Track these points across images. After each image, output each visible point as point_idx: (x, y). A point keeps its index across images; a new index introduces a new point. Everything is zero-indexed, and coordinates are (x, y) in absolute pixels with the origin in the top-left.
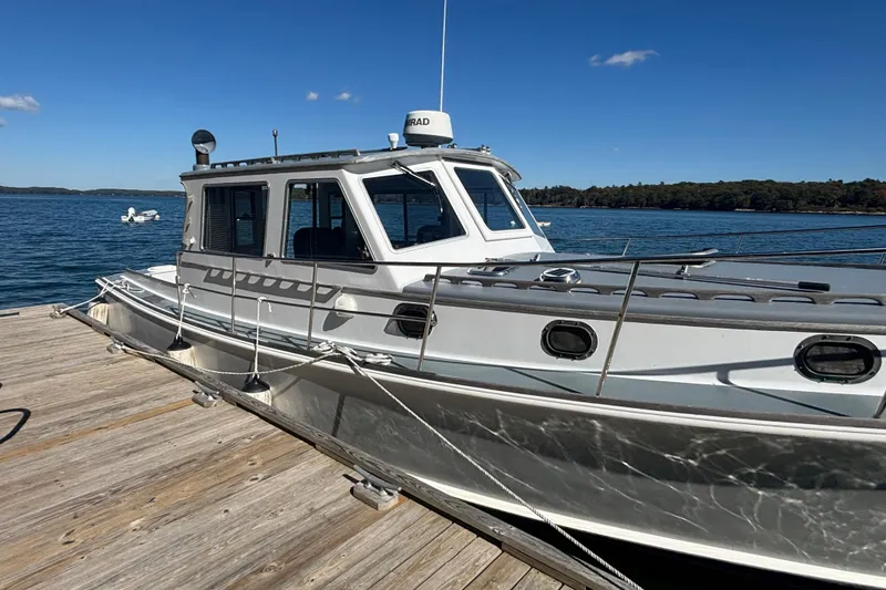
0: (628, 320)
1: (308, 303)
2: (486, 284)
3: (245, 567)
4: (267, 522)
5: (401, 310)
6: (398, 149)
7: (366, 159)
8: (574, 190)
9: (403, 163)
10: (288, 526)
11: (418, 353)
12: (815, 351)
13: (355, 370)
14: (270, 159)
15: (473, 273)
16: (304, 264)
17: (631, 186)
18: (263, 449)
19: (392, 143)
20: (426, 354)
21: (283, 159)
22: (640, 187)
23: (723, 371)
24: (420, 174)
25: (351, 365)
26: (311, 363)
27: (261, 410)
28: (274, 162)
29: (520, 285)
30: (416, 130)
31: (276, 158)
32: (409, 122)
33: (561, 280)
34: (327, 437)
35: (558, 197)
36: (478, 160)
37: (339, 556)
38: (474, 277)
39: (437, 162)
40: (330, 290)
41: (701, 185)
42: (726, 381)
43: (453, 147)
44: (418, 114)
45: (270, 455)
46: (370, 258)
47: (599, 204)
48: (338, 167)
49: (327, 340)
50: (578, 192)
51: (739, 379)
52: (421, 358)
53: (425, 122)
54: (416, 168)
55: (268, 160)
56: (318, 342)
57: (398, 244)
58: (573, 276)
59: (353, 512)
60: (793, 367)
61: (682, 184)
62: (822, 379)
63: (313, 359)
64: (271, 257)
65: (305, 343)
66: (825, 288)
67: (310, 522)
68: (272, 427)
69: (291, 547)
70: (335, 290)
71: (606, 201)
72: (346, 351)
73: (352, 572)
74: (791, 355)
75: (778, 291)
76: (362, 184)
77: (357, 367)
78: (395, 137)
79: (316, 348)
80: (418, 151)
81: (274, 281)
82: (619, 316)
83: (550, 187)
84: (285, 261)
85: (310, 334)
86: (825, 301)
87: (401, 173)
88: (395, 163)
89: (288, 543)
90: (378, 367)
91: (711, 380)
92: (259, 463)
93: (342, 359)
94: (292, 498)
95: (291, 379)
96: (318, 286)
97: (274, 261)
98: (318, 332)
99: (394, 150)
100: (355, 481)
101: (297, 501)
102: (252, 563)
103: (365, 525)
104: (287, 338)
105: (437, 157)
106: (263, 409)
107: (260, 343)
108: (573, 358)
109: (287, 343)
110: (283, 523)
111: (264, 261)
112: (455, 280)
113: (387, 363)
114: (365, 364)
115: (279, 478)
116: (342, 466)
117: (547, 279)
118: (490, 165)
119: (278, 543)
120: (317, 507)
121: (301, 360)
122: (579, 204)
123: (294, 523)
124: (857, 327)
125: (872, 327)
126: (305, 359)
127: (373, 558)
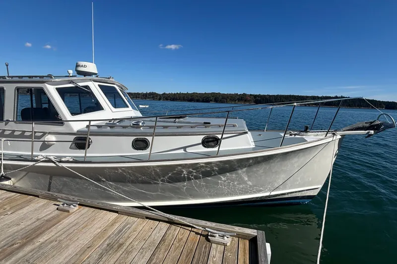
0: (156, 136)
1: (31, 140)
2: (111, 127)
3: (5, 246)
4: (15, 228)
5: (76, 139)
6: (72, 76)
7: (57, 80)
8: (157, 94)
9: (75, 82)
10: (26, 227)
11: (84, 155)
12: (206, 140)
13: (56, 165)
14: (5, 77)
15: (106, 124)
16: (27, 123)
17: (177, 93)
18: (10, 203)
19: (69, 74)
20: (87, 155)
21: (12, 77)
22: (180, 93)
23: (185, 148)
24: (82, 86)
25: (54, 163)
26: (34, 165)
27: (7, 188)
28: (7, 78)
29: (124, 127)
30: (80, 69)
31: (8, 77)
32: (77, 66)
33: (139, 125)
34: (44, 192)
35: (152, 96)
36: (108, 82)
37: (52, 231)
38: (107, 125)
39: (90, 82)
40: (42, 134)
41: (200, 94)
42: (186, 151)
43: (97, 77)
44: (81, 63)
45: (14, 204)
46: (61, 119)
47: (167, 99)
48: (43, 82)
49: (42, 155)
50: (159, 94)
51: (189, 150)
52: (85, 157)
53: (85, 66)
54: (81, 84)
55: (3, 77)
56: (37, 156)
57: (73, 113)
58: (142, 123)
59: (58, 216)
60: (201, 145)
61: (194, 93)
62: (208, 147)
63: (35, 163)
64: (8, 121)
65: (30, 157)
66: (209, 123)
67: (37, 223)
68: (15, 194)
69: (27, 234)
70: (44, 134)
71: (169, 98)
72: (52, 158)
73: (57, 235)
74: (201, 142)
75: (197, 125)
76: (55, 90)
77: (57, 163)
78: (71, 72)
79: (36, 158)
80: (82, 77)
81: (11, 132)
82: (153, 135)
83: (148, 92)
84: (16, 121)
85: (32, 153)
86: (208, 127)
87: (74, 86)
88: (71, 82)
89: (26, 233)
90: (68, 162)
91: (182, 151)
92: (8, 208)
93: (50, 161)
94: (28, 217)
95: (24, 173)
96: (35, 132)
97: (10, 123)
98: (37, 152)
99: (71, 76)
100: (58, 205)
101: (30, 218)
102: (8, 244)
103: (63, 219)
104: (20, 156)
105: (90, 80)
106: (9, 187)
107: (4, 160)
108: (143, 150)
109: (20, 158)
110: (24, 226)
111: (4, 123)
112: (99, 127)
113: (71, 160)
114: (61, 162)
115: (20, 212)
116: (52, 201)
117: (134, 125)
118: (114, 84)
119: (21, 234)
120: (40, 218)
121: (28, 164)
122: (160, 99)
123: (29, 225)
124: (215, 133)
125: (217, 133)
126: (31, 164)
127: (67, 228)
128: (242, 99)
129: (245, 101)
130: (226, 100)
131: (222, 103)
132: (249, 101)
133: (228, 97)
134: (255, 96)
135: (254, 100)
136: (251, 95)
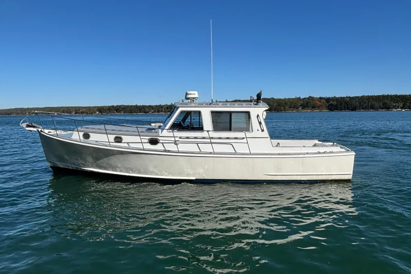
128: (308, 104)
129: (313, 107)
130: (284, 107)
131: (278, 111)
132: (319, 107)
133: (286, 104)
134: (328, 100)
135: (327, 104)
136: (321, 98)
